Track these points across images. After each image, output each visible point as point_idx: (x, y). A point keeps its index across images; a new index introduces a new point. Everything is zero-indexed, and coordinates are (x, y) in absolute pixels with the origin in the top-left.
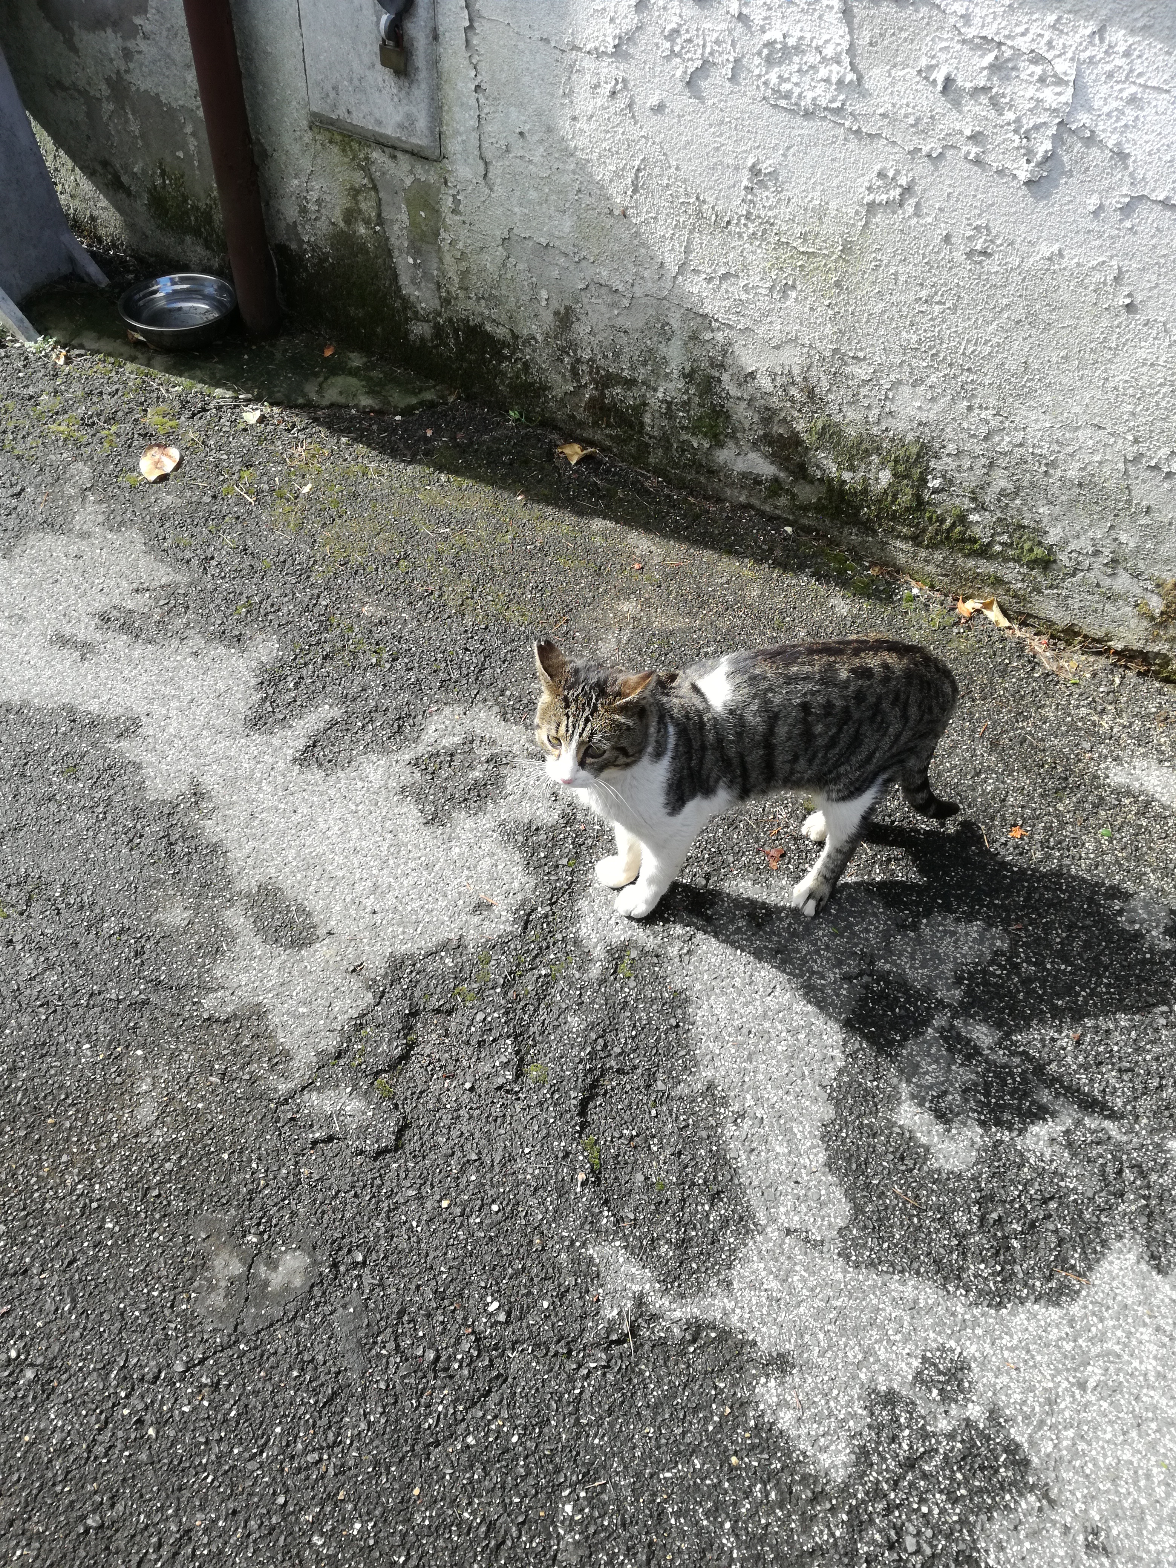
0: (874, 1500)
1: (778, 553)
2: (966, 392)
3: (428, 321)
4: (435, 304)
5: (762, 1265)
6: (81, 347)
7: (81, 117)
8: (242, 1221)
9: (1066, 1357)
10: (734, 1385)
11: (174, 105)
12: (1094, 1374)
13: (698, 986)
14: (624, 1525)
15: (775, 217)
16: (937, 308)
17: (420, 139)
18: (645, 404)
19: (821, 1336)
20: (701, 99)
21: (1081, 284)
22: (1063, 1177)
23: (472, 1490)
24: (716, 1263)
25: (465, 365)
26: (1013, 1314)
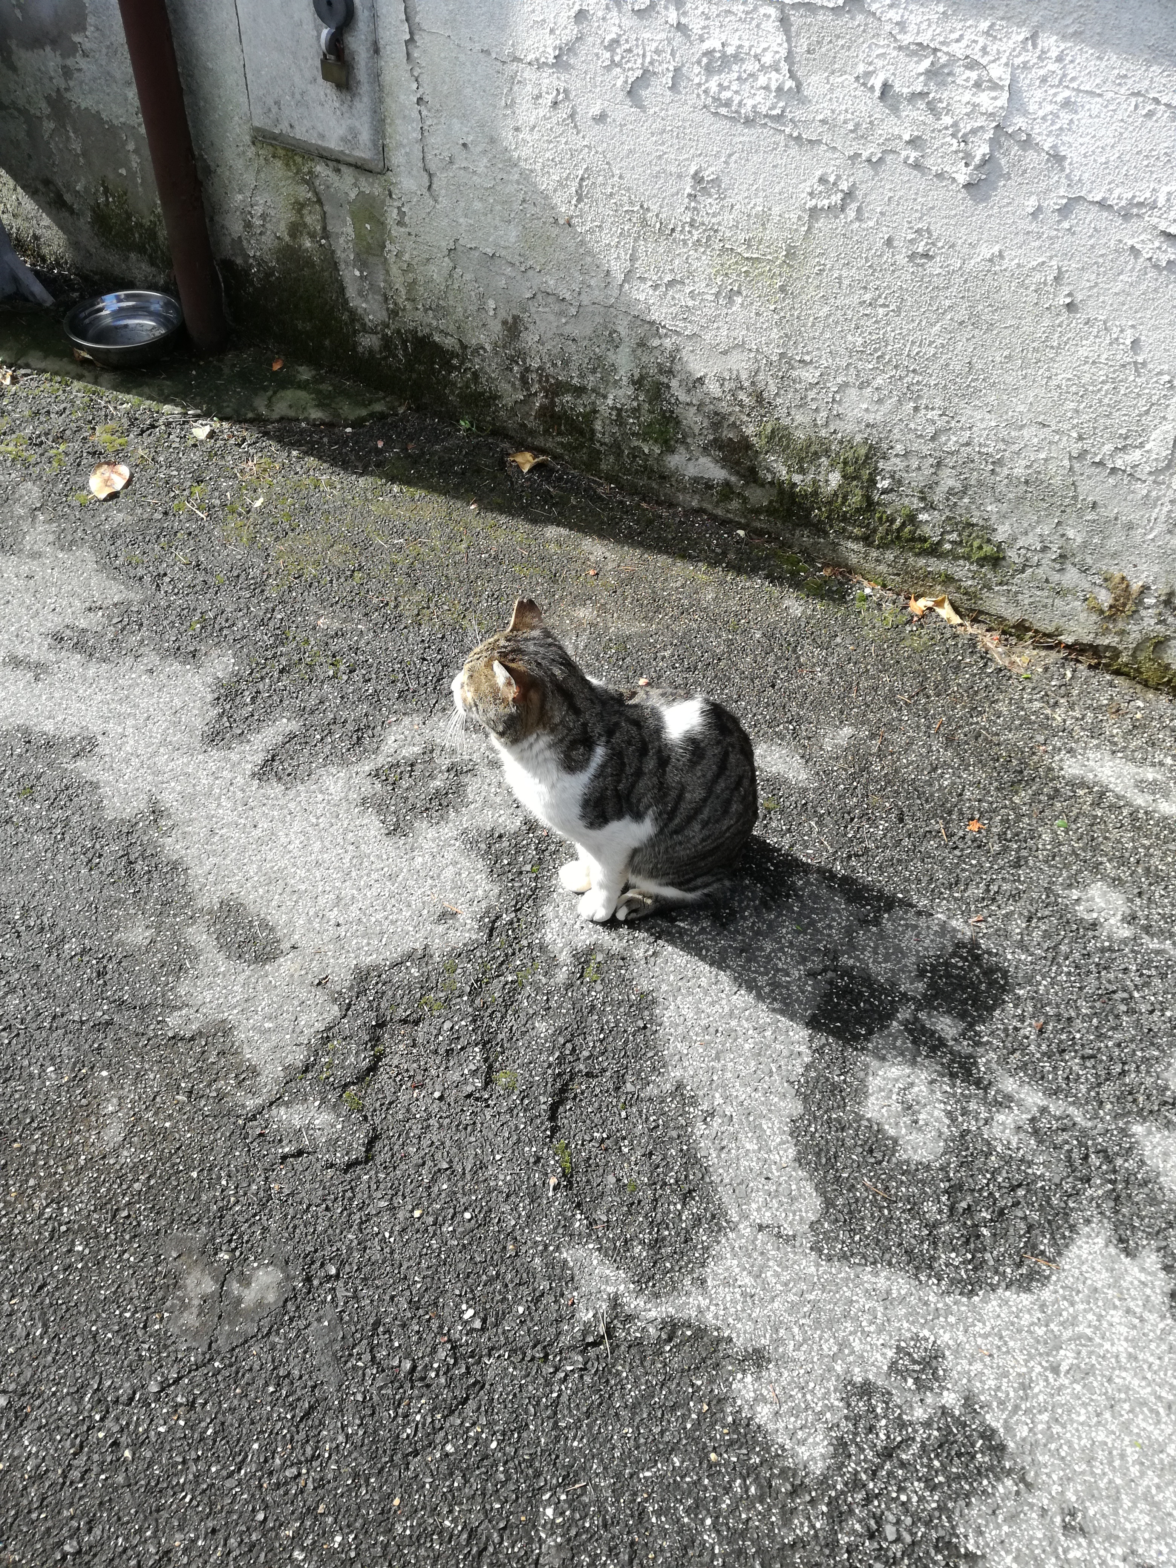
0: (853, 1491)
1: (732, 556)
2: (912, 393)
3: (376, 333)
4: (383, 315)
5: (735, 1262)
6: (27, 366)
7: (22, 135)
8: (213, 1238)
9: (1038, 1342)
10: (711, 1382)
11: (115, 122)
12: (1066, 1357)
13: (664, 987)
14: (605, 1526)
15: (719, 224)
16: (881, 311)
17: (363, 152)
18: (595, 412)
19: (796, 1330)
20: (642, 108)
21: (1021, 285)
22: (1030, 1164)
23: (452, 1498)
24: (690, 1262)
25: (414, 376)
26: (985, 1300)
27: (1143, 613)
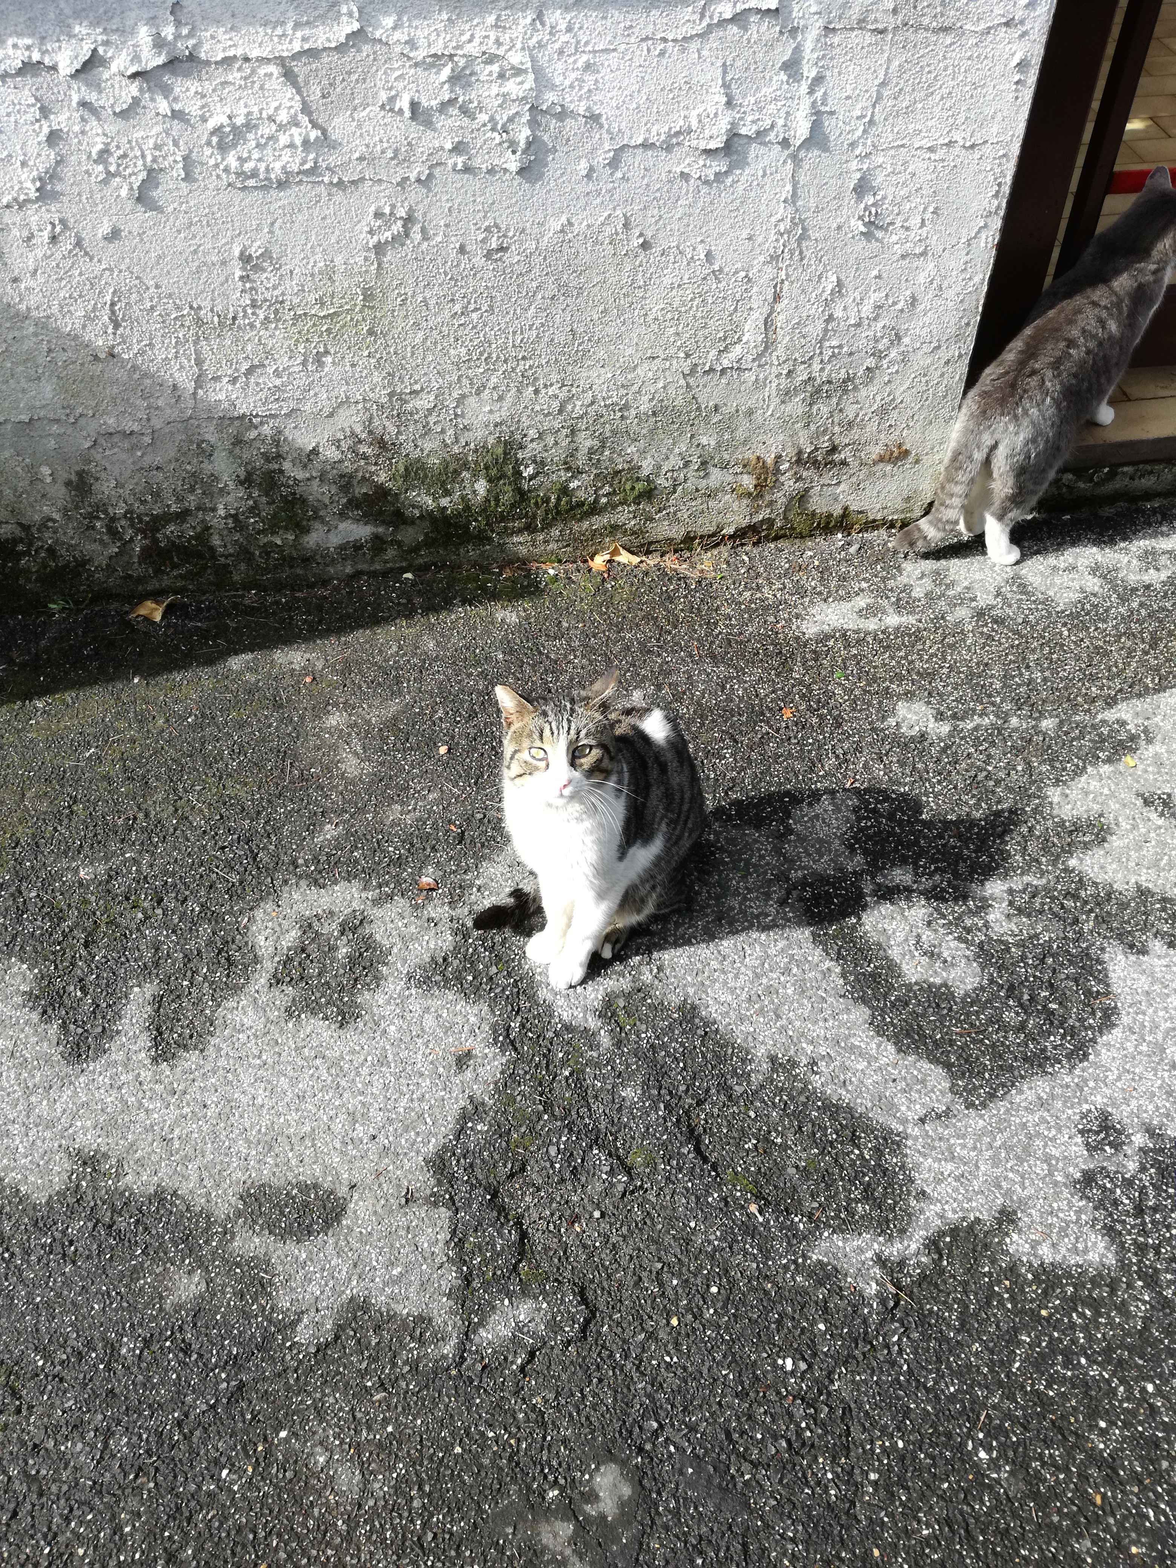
0: (1144, 1255)
1: (417, 600)
2: (528, 379)
5: (930, 1160)
8: (529, 1488)
9: (1150, 1056)
10: (993, 1261)
13: (691, 990)
14: (1025, 1428)
15: (283, 294)
16: (475, 316)
18: (208, 528)
19: (1011, 1175)
20: (159, 209)
21: (596, 242)
22: (1037, 936)
23: (911, 1512)
24: (901, 1186)
26: (1097, 1055)
27: (782, 479)
